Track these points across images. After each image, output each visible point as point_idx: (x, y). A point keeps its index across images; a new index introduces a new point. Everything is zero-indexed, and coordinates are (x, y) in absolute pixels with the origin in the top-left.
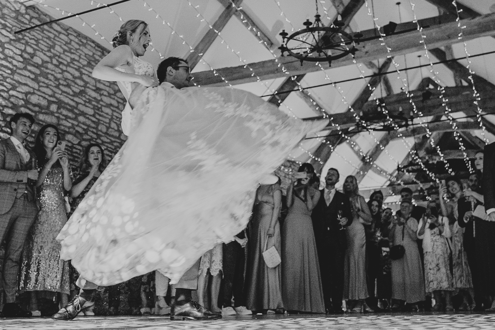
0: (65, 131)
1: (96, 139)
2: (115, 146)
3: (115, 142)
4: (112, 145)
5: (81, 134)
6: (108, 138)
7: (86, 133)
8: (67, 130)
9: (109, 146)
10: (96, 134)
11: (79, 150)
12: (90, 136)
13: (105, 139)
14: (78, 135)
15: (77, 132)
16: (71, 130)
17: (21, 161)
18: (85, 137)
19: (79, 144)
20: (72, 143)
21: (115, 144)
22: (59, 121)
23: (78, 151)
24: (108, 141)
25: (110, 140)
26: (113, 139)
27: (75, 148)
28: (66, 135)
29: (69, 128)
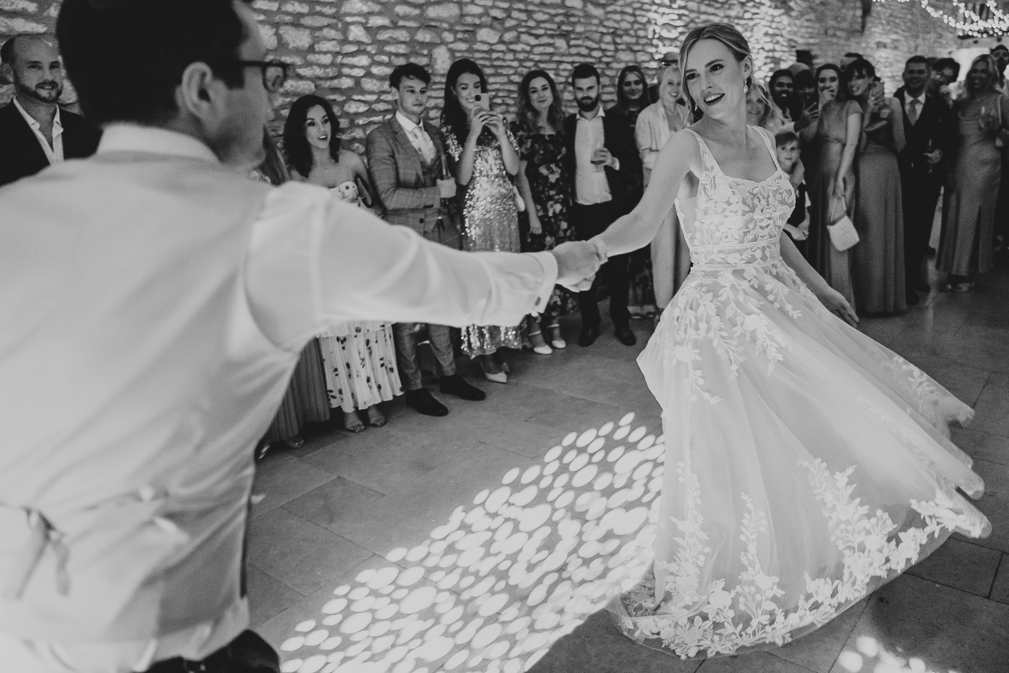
0: (475, 25)
1: (526, 21)
2: (557, 23)
3: (557, 15)
4: (553, 22)
5: (501, 21)
6: (545, 13)
7: (509, 16)
8: (477, 22)
9: (548, 26)
10: (526, 11)
11: (502, 51)
12: (516, 19)
13: (540, 16)
14: (496, 25)
15: (495, 18)
16: (484, 19)
17: (423, 163)
18: (509, 23)
19: (501, 41)
20: (489, 44)
21: (558, 19)
22: (461, 9)
23: (500, 55)
24: (546, 17)
25: (549, 14)
26: (553, 12)
27: (494, 51)
28: (477, 30)
29: (480, 16)
